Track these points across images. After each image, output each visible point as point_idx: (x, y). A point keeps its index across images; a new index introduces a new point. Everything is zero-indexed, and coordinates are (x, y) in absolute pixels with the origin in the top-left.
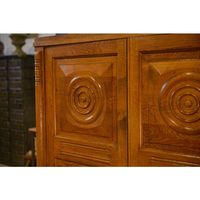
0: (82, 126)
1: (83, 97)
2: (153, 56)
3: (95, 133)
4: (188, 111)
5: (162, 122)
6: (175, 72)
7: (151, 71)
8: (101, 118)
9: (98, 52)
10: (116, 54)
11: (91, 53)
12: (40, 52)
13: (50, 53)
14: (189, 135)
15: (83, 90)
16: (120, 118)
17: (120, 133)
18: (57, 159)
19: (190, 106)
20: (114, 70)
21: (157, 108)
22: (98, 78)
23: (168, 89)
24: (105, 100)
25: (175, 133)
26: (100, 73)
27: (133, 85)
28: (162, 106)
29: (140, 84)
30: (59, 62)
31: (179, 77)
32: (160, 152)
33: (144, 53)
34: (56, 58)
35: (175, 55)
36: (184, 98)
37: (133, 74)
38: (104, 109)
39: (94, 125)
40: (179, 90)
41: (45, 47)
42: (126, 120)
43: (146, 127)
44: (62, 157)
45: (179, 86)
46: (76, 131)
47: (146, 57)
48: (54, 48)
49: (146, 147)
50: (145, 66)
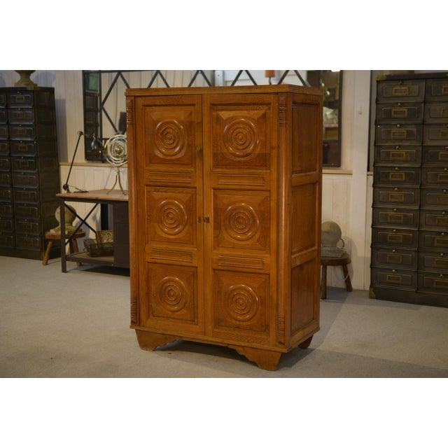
0: (169, 158)
1: (169, 136)
2: (219, 107)
3: (179, 162)
4: (241, 142)
5: (225, 151)
6: (232, 118)
7: (218, 118)
8: (183, 151)
9: (181, 103)
10: (194, 105)
11: (175, 103)
12: (132, 101)
13: (140, 101)
15: (168, 130)
16: (198, 149)
17: (198, 160)
18: (147, 185)
19: (241, 140)
20: (193, 115)
21: (222, 142)
22: (181, 122)
23: (229, 129)
24: (187, 138)
25: (233, 157)
26: (182, 118)
27: (206, 126)
28: (225, 140)
29: (211, 126)
30: (148, 109)
31: (233, 122)
32: (223, 170)
33: (213, 105)
34: (145, 106)
35: (233, 107)
36: (238, 135)
37: (206, 119)
38: (186, 144)
39: (179, 156)
40: (235, 129)
41: (135, 97)
42: (201, 151)
43: (215, 155)
44: (152, 183)
45: (235, 127)
46: (163, 162)
47: (215, 107)
48: (144, 98)
49: (215, 168)
50: (214, 114)
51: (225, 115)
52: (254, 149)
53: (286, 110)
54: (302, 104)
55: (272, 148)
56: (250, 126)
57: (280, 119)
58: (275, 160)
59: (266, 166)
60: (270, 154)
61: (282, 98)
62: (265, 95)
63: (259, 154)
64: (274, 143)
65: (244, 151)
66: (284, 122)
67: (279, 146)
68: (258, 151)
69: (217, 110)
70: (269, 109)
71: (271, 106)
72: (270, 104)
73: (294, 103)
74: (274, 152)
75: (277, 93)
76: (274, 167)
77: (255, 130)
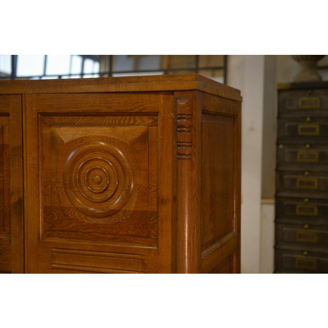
2: (56, 119)
4: (97, 188)
5: (67, 204)
6: (81, 141)
7: (54, 139)
10: (8, 115)
14: (99, 217)
16: (14, 200)
17: (14, 220)
19: (99, 183)
21: (61, 185)
23: (76, 160)
25: (83, 216)
27: (30, 156)
28: (67, 182)
29: (40, 155)
32: (65, 241)
33: (44, 114)
35: (81, 120)
36: (92, 173)
37: (30, 142)
40: (86, 163)
42: (21, 202)
43: (48, 211)
45: (87, 157)
47: (47, 120)
49: (49, 236)
50: (46, 131)
51: (66, 134)
52: (124, 203)
53: (190, 127)
54: (216, 114)
55: (161, 201)
56: (116, 157)
57: (179, 144)
58: (167, 225)
59: (148, 237)
60: (157, 212)
61: (182, 103)
62: (146, 96)
63: (134, 212)
64: (166, 191)
65: (104, 205)
66: (187, 151)
67: (175, 199)
68: (132, 206)
69: (50, 126)
70: (155, 124)
71: (159, 118)
72: (156, 114)
73: (205, 112)
74: (166, 210)
75: (171, 92)
76: (166, 239)
77: (127, 165)
